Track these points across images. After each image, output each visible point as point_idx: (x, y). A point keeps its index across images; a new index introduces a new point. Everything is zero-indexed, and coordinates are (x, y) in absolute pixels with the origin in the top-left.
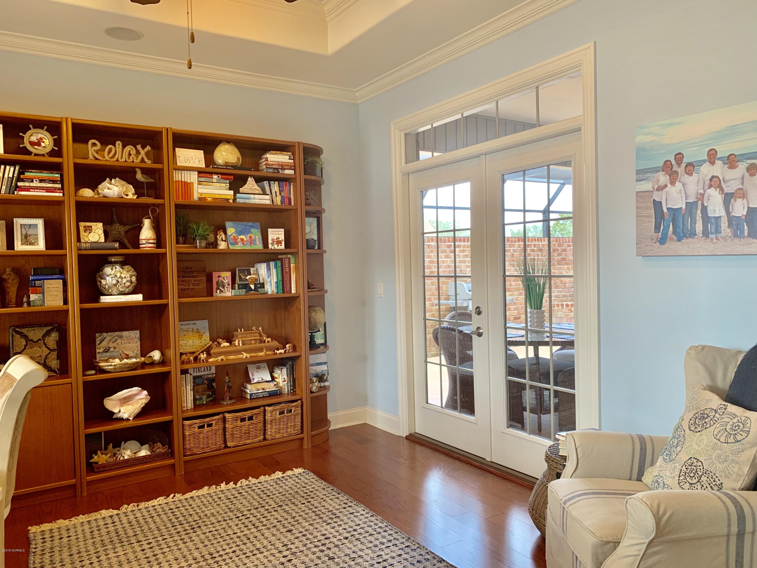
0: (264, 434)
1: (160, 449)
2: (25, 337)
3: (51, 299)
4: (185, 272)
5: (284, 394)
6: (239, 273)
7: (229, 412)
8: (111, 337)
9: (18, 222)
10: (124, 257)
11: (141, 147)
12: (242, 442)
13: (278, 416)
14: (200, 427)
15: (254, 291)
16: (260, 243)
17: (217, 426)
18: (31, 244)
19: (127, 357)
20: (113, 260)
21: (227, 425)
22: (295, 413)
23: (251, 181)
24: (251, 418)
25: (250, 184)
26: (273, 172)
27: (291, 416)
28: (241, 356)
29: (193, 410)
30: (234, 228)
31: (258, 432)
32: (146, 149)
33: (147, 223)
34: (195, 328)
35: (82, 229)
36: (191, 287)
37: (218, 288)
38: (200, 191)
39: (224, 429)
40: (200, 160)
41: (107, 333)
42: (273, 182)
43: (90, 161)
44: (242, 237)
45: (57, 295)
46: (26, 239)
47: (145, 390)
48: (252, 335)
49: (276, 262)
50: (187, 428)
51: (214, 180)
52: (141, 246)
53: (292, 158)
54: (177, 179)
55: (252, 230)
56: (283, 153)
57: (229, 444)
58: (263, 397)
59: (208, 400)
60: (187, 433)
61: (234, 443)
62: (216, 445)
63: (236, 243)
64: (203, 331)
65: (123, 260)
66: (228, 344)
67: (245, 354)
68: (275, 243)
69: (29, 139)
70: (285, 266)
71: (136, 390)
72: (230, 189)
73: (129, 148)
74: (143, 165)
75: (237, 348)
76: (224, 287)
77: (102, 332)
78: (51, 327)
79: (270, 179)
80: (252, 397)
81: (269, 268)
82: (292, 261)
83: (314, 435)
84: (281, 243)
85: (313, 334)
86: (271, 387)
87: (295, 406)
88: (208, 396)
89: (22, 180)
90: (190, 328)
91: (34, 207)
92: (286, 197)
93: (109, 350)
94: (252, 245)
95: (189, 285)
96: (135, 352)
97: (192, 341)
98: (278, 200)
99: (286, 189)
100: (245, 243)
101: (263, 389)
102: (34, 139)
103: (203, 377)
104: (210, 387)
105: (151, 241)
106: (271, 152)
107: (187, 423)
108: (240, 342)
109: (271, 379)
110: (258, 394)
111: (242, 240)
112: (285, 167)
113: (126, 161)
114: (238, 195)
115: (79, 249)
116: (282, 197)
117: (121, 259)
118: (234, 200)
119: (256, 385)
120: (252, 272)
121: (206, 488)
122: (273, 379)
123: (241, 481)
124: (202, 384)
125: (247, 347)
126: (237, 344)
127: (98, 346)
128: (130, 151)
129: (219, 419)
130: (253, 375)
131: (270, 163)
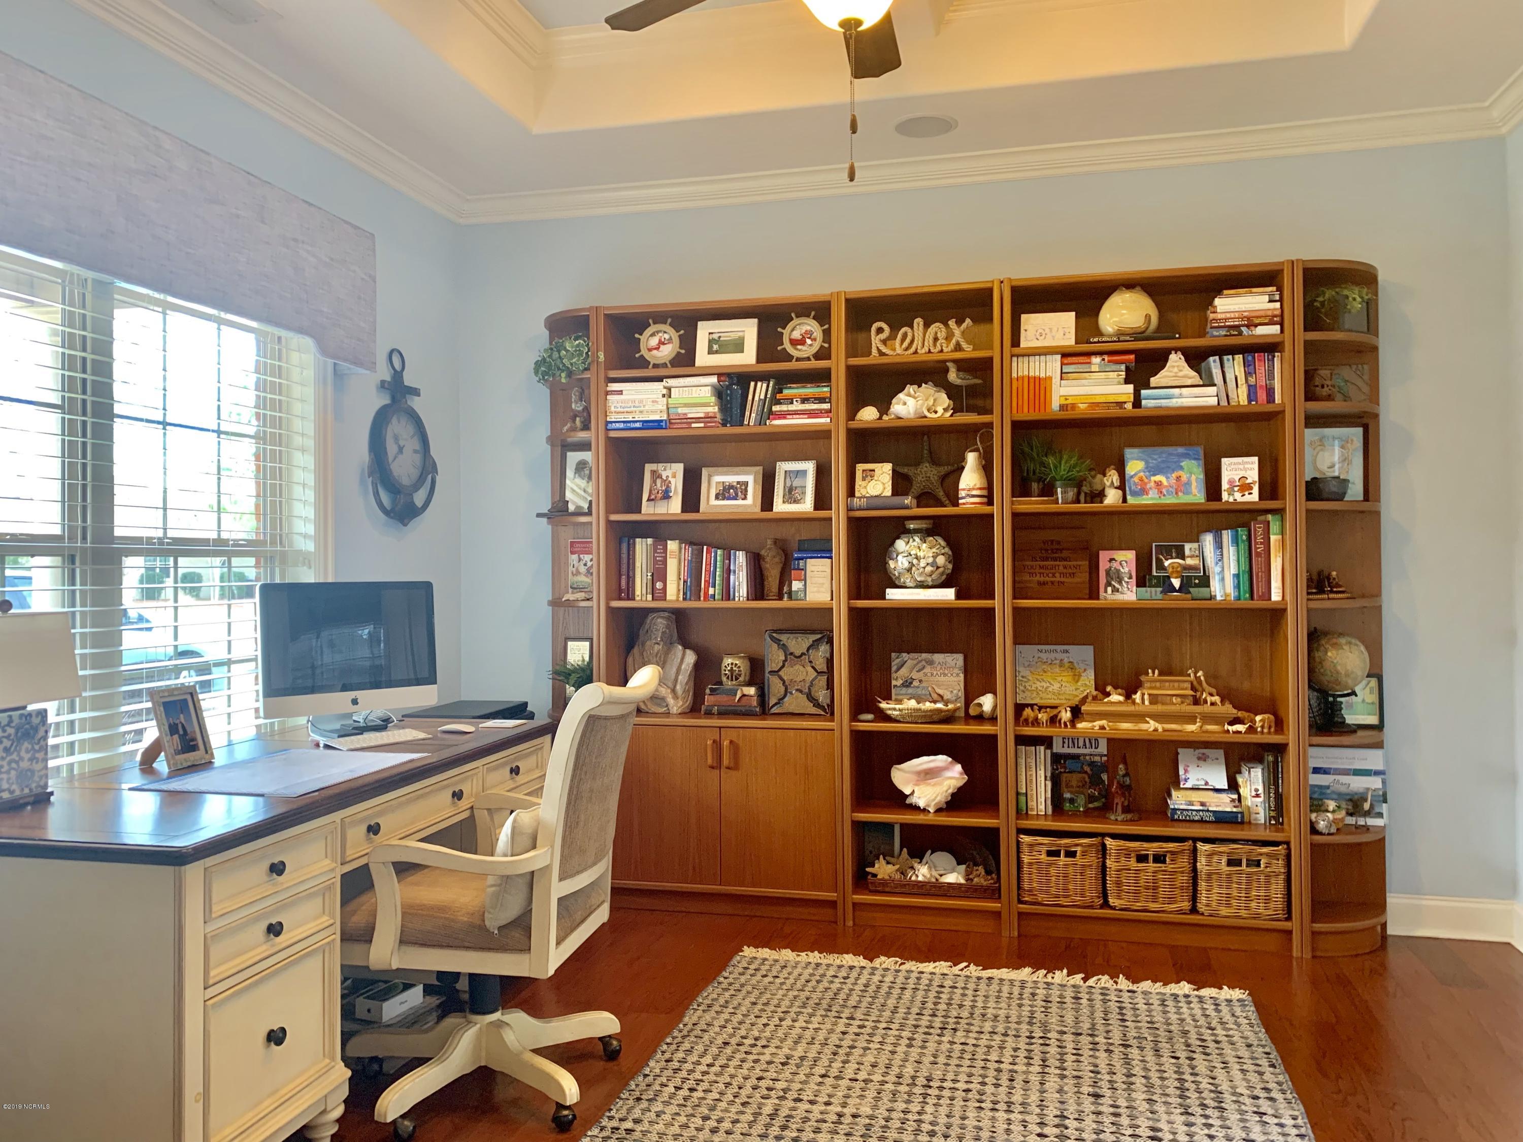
0: (1194, 899)
1: (981, 879)
2: (784, 647)
3: (815, 589)
4: (1046, 550)
5: (1257, 824)
6: (1156, 553)
7: (1114, 836)
8: (915, 662)
9: (783, 467)
10: (932, 521)
11: (956, 322)
12: (1138, 904)
13: (1224, 868)
14: (1050, 853)
15: (1180, 591)
16: (1199, 491)
17: (1087, 860)
18: (796, 501)
19: (940, 699)
20: (912, 526)
21: (1108, 861)
22: (1268, 870)
23: (1176, 360)
24: (1159, 859)
25: (1173, 367)
26: (1226, 336)
27: (1256, 873)
28: (1144, 726)
29: (1050, 818)
30: (1142, 460)
31: (1178, 891)
32: (964, 325)
33: (971, 458)
34: (1066, 660)
35: (859, 475)
36: (1058, 579)
37: (1109, 584)
38: (1064, 391)
39: (1104, 868)
40: (1067, 331)
41: (908, 653)
42: (1230, 357)
43: (874, 359)
44: (1158, 478)
45: (823, 584)
46: (791, 496)
47: (959, 763)
48: (1176, 685)
49: (1237, 531)
50: (1025, 849)
51: (1094, 368)
52: (960, 501)
53: (1277, 297)
54: (1020, 374)
55: (1182, 464)
56: (1254, 290)
57: (1112, 901)
58: (1202, 821)
59: (1091, 806)
60: (1026, 859)
61: (1122, 902)
62: (1083, 895)
63: (1144, 491)
64: (1083, 666)
65: (930, 526)
66: (1121, 698)
67: (1152, 722)
68: (1236, 489)
69: (790, 335)
70: (1255, 538)
71: (941, 761)
72: (1127, 382)
73: (935, 327)
74: (958, 355)
75: (1137, 708)
76: (1120, 583)
77: (900, 651)
78: (819, 636)
79: (1222, 351)
80: (1176, 817)
81: (1219, 545)
82: (1275, 526)
83: (1320, 933)
84: (1251, 488)
85: (1339, 699)
86: (1224, 803)
87: (1267, 855)
88: (1091, 799)
89: (779, 402)
90: (1056, 659)
91: (809, 442)
92: (1261, 387)
93: (911, 683)
94: (1180, 494)
95: (1054, 576)
96: (955, 692)
97: (1059, 685)
98: (1241, 397)
99: (1261, 370)
100: (1164, 491)
101: (1203, 804)
102: (796, 335)
103: (1082, 758)
104: (1095, 781)
105: (975, 493)
106: (1225, 292)
107: (1025, 839)
108: (1146, 697)
109: (1226, 787)
110: (1189, 813)
111: (1158, 484)
112: (1257, 321)
113: (930, 352)
114: (1144, 392)
115: (849, 509)
116: (1249, 386)
117: (925, 526)
118: (1137, 403)
119: (1190, 792)
120: (1187, 552)
121: (1028, 970)
122: (1233, 786)
123: (1100, 976)
124: (1080, 772)
125: (1159, 708)
126: (1138, 700)
127: (894, 675)
128: (936, 333)
129: (1091, 846)
130: (1186, 771)
131: (1219, 316)
